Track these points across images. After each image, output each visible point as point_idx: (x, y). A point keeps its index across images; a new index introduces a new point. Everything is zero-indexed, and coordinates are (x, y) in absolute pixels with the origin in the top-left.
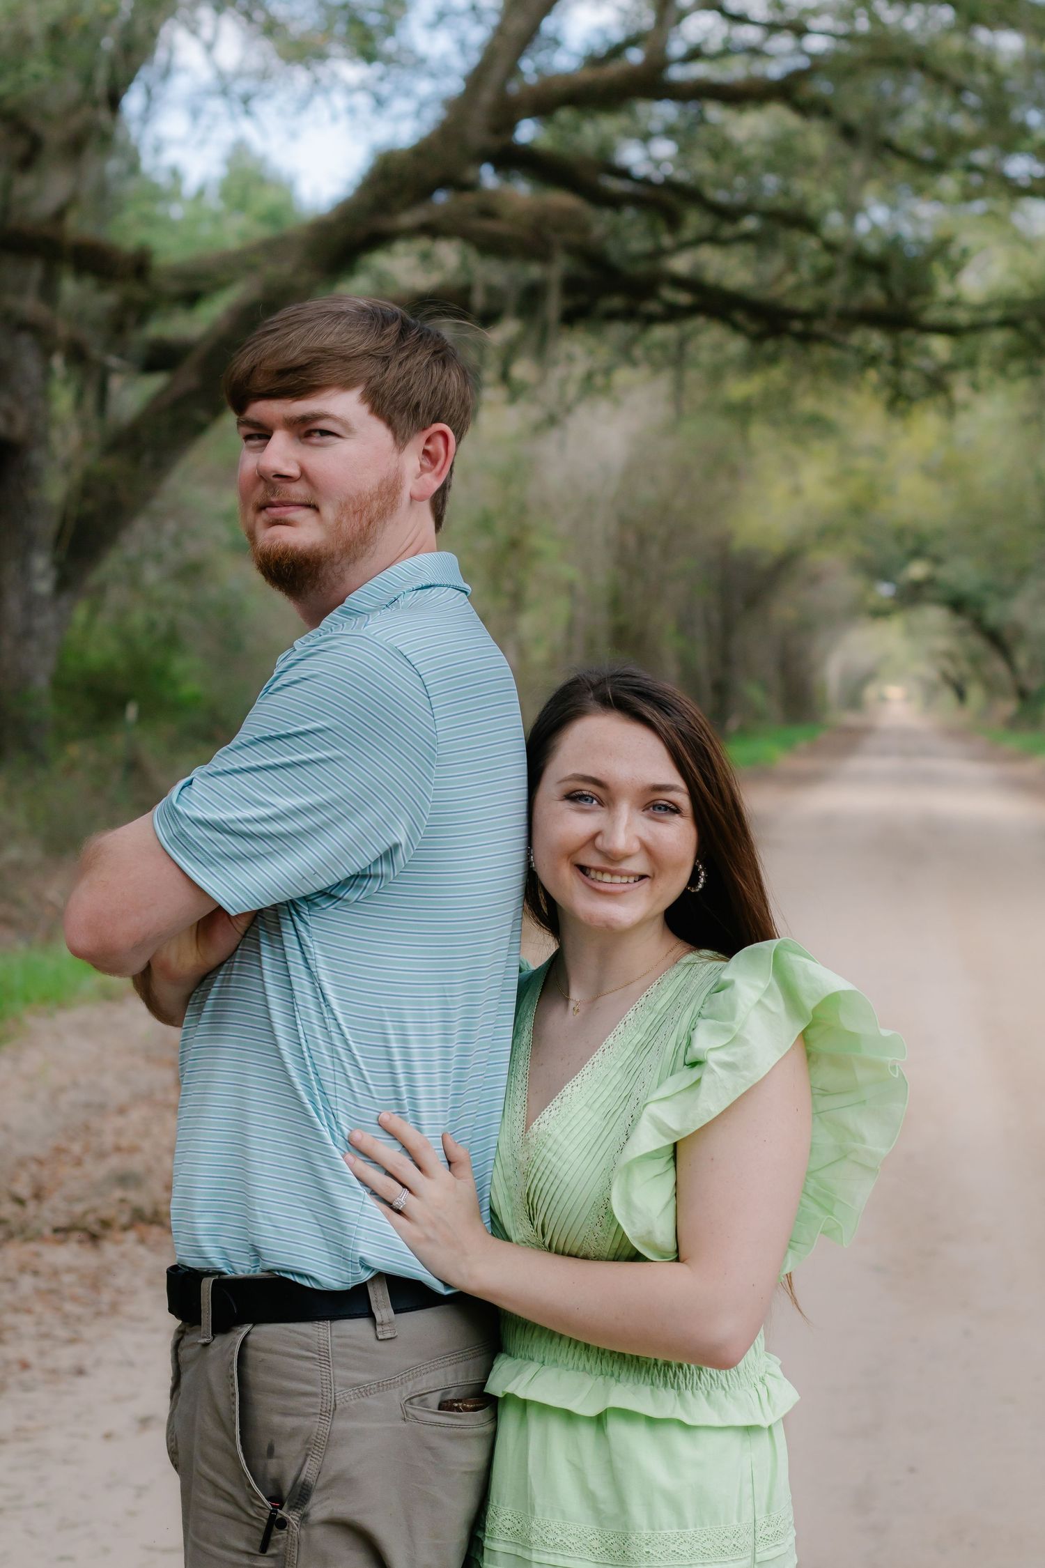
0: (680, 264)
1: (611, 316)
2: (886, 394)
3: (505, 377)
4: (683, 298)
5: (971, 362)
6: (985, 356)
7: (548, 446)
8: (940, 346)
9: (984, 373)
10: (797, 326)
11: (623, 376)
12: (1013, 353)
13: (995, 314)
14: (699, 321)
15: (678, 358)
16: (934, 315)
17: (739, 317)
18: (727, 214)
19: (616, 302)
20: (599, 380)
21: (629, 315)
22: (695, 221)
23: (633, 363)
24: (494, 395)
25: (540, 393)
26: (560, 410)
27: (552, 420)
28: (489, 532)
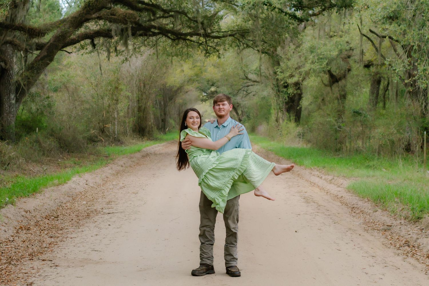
0: (155, 23)
1: (141, 35)
2: (204, 52)
3: (116, 50)
4: (156, 31)
5: (224, 44)
6: (227, 42)
8: (216, 40)
10: (183, 37)
11: (143, 49)
12: (233, 42)
13: (229, 33)
14: (160, 36)
15: (155, 45)
16: (215, 34)
18: (166, 11)
19: (141, 32)
20: (137, 50)
21: (146, 35)
22: (159, 13)
23: (145, 46)
24: (113, 54)
25: (124, 53)
26: (128, 57)
27: (127, 60)
28: (111, 86)
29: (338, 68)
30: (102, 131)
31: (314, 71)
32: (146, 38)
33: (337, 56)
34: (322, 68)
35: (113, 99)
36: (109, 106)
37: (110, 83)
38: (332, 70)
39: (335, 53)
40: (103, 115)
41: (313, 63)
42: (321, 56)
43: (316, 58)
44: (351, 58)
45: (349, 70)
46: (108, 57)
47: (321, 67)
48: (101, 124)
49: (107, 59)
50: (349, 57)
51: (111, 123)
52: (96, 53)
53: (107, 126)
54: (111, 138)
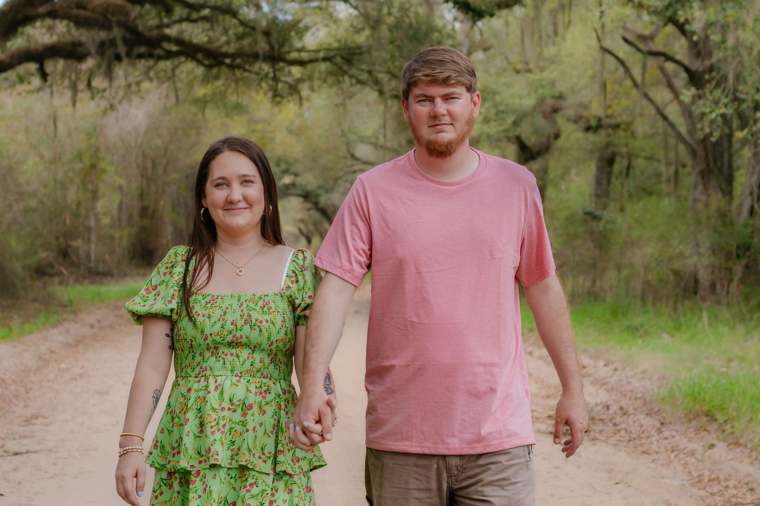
0: (172, 31)
1: (140, 56)
2: (270, 94)
3: (89, 85)
4: (174, 48)
5: (310, 78)
6: (316, 75)
7: (110, 120)
8: (296, 71)
9: (317, 83)
10: (228, 61)
11: (146, 85)
12: (330, 73)
13: (321, 55)
14: (183, 59)
15: (172, 77)
16: (294, 55)
17: (200, 56)
18: (194, 7)
19: (142, 50)
20: (134, 88)
21: (150, 56)
22: (179, 11)
23: (151, 80)
24: (84, 95)
25: (107, 94)
26: (116, 102)
27: (112, 107)
28: (81, 161)
29: (537, 132)
30: (64, 254)
31: (489, 137)
32: (151, 62)
33: (534, 108)
34: (505, 131)
35: (86, 189)
36: (79, 204)
37: (79, 156)
38: (524, 137)
39: (529, 102)
40: (65, 222)
41: (486, 121)
42: (502, 108)
43: (493, 111)
44: (561, 113)
45: (557, 136)
46: (74, 102)
47: (502, 128)
48: (61, 240)
49: (70, 104)
50: (556, 110)
51: (83, 238)
52: (48, 90)
53: (74, 243)
54: (82, 267)
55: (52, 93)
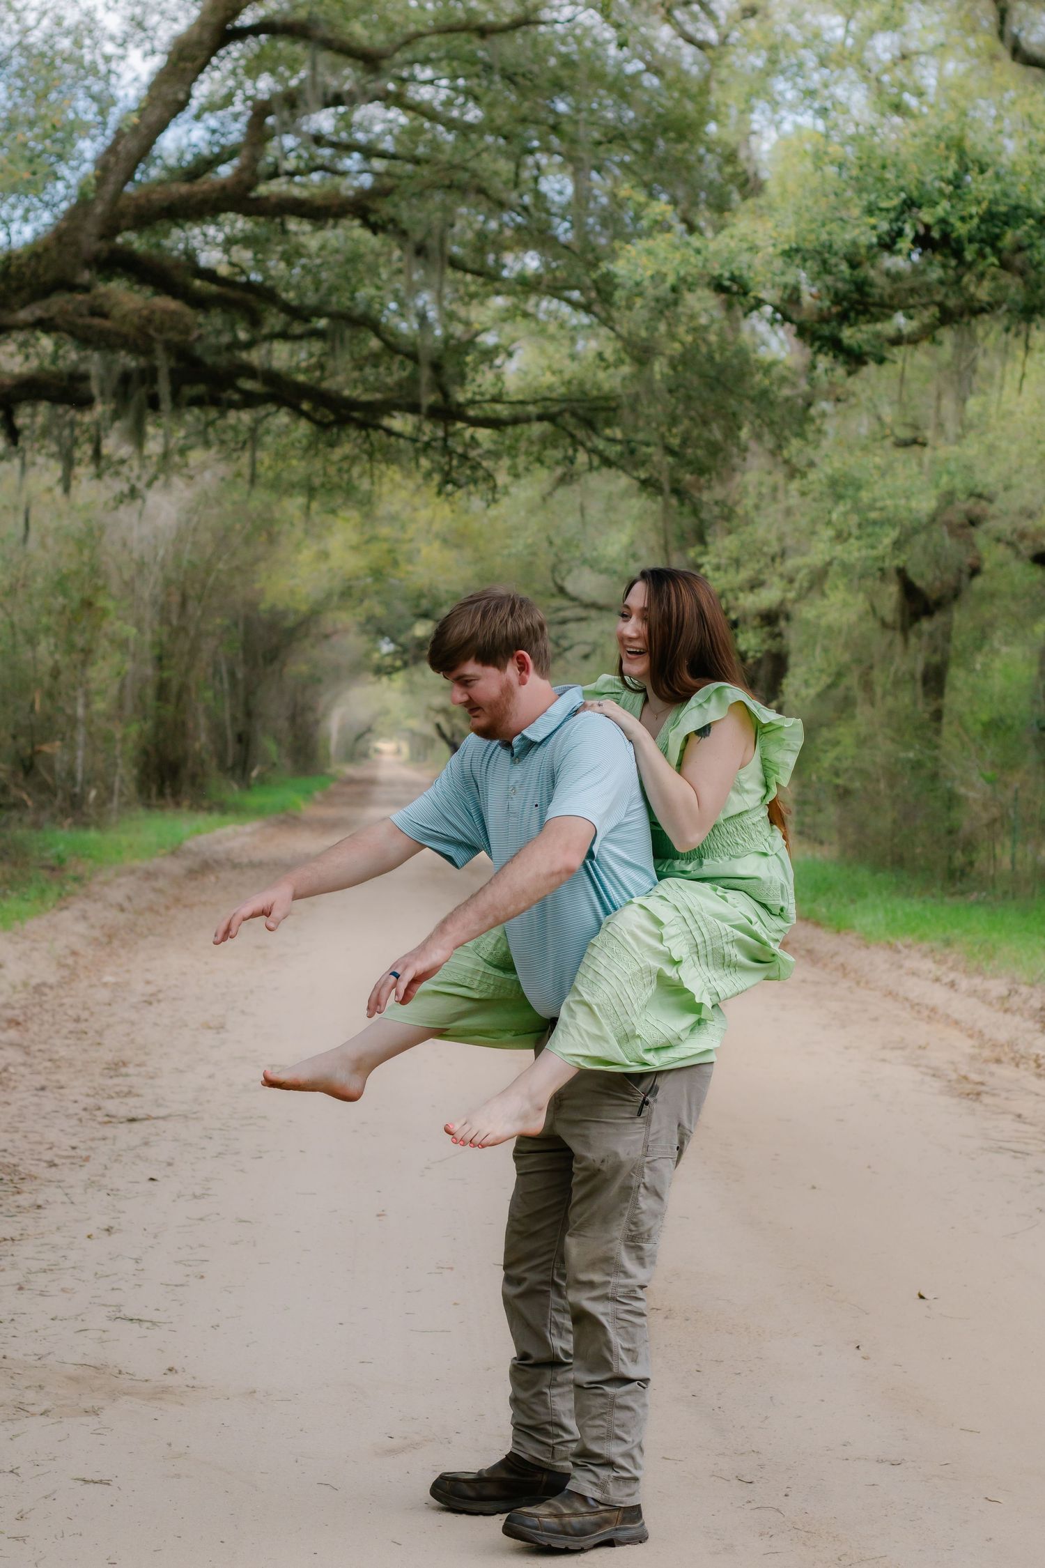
0: (255, 357)
1: (193, 402)
2: (437, 478)
3: (97, 455)
4: (258, 388)
5: (512, 451)
6: (523, 445)
7: (126, 514)
9: (521, 461)
10: (356, 415)
11: (196, 456)
12: (550, 442)
13: (536, 409)
14: (271, 408)
15: (248, 444)
16: (483, 409)
17: (305, 406)
18: (297, 313)
19: (198, 390)
20: (174, 459)
21: (215, 402)
22: (272, 319)
23: (207, 444)
24: (83, 471)
25: (124, 470)
26: (140, 485)
27: (133, 493)
28: (65, 594)
29: (935, 560)
30: (27, 766)
31: (846, 568)
32: (213, 413)
33: (934, 517)
34: (876, 559)
35: (71, 647)
36: (55, 673)
37: (61, 584)
38: (914, 570)
39: (925, 504)
40: (32, 706)
41: (841, 537)
42: (873, 515)
43: (854, 519)
44: (985, 526)
45: (976, 571)
46: (66, 483)
47: (874, 553)
48: (22, 741)
49: (59, 490)
50: (973, 521)
51: (63, 740)
52: (16, 462)
53: (46, 748)
54: (60, 795)
55: (23, 465)
